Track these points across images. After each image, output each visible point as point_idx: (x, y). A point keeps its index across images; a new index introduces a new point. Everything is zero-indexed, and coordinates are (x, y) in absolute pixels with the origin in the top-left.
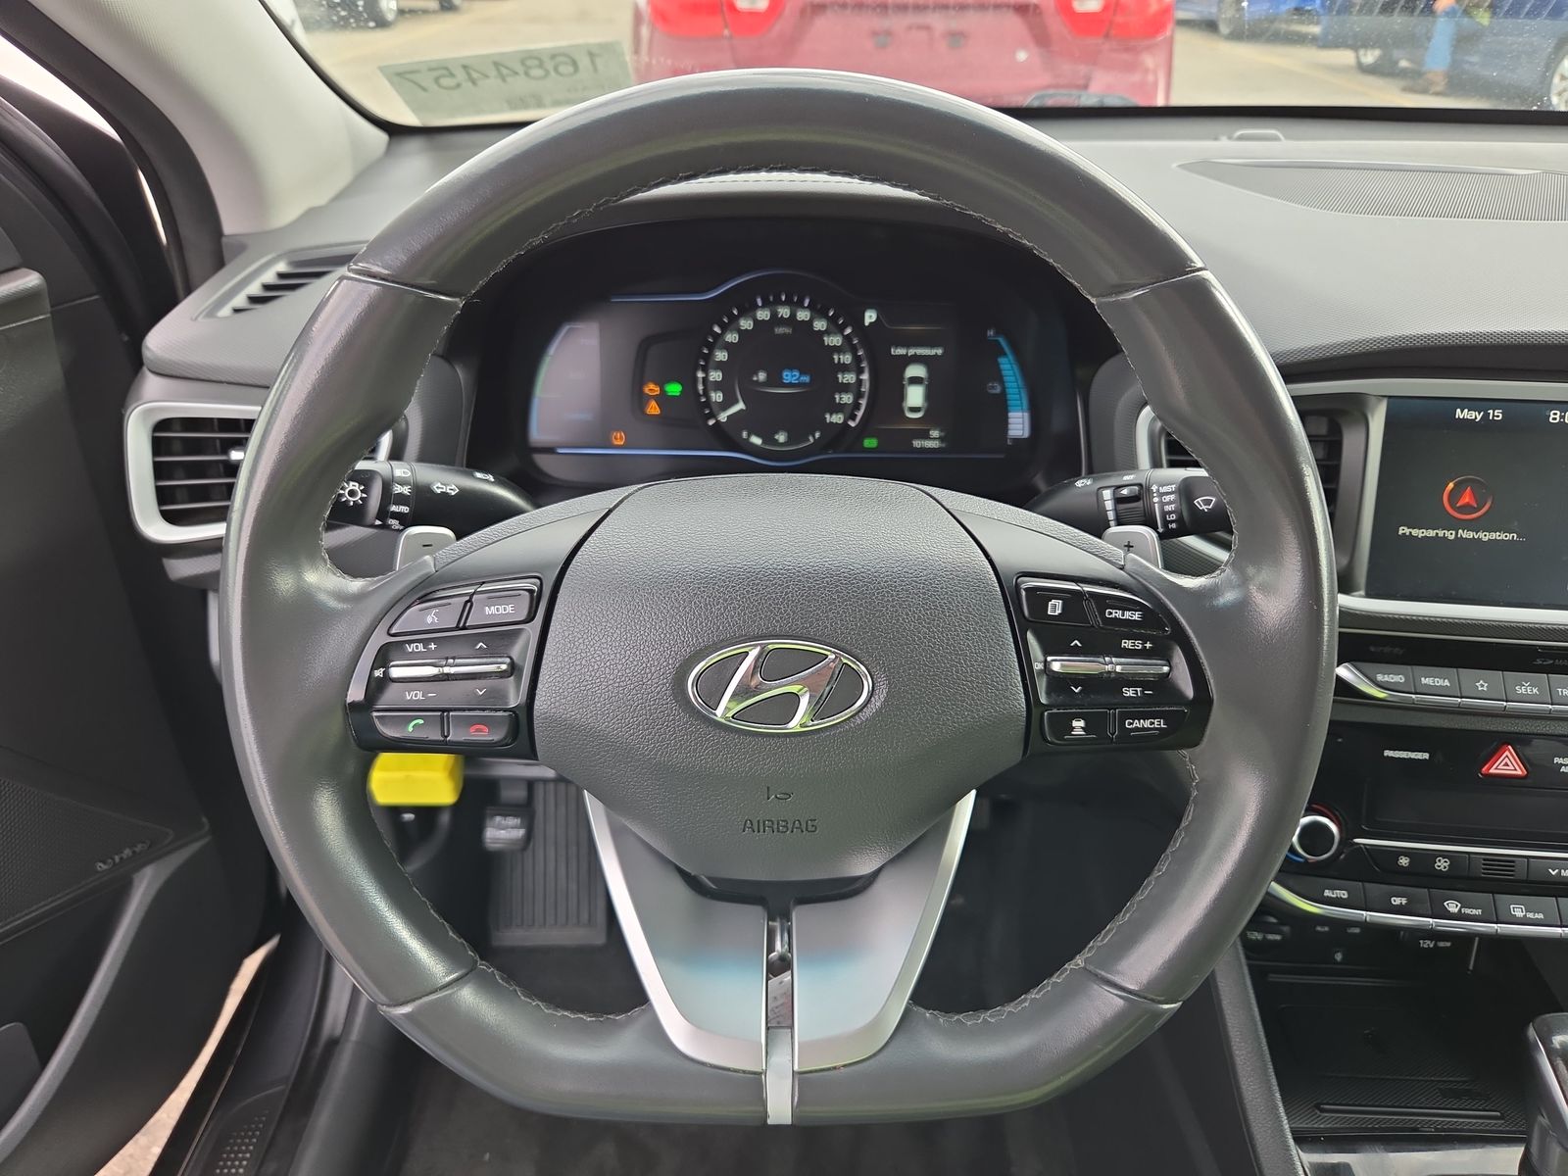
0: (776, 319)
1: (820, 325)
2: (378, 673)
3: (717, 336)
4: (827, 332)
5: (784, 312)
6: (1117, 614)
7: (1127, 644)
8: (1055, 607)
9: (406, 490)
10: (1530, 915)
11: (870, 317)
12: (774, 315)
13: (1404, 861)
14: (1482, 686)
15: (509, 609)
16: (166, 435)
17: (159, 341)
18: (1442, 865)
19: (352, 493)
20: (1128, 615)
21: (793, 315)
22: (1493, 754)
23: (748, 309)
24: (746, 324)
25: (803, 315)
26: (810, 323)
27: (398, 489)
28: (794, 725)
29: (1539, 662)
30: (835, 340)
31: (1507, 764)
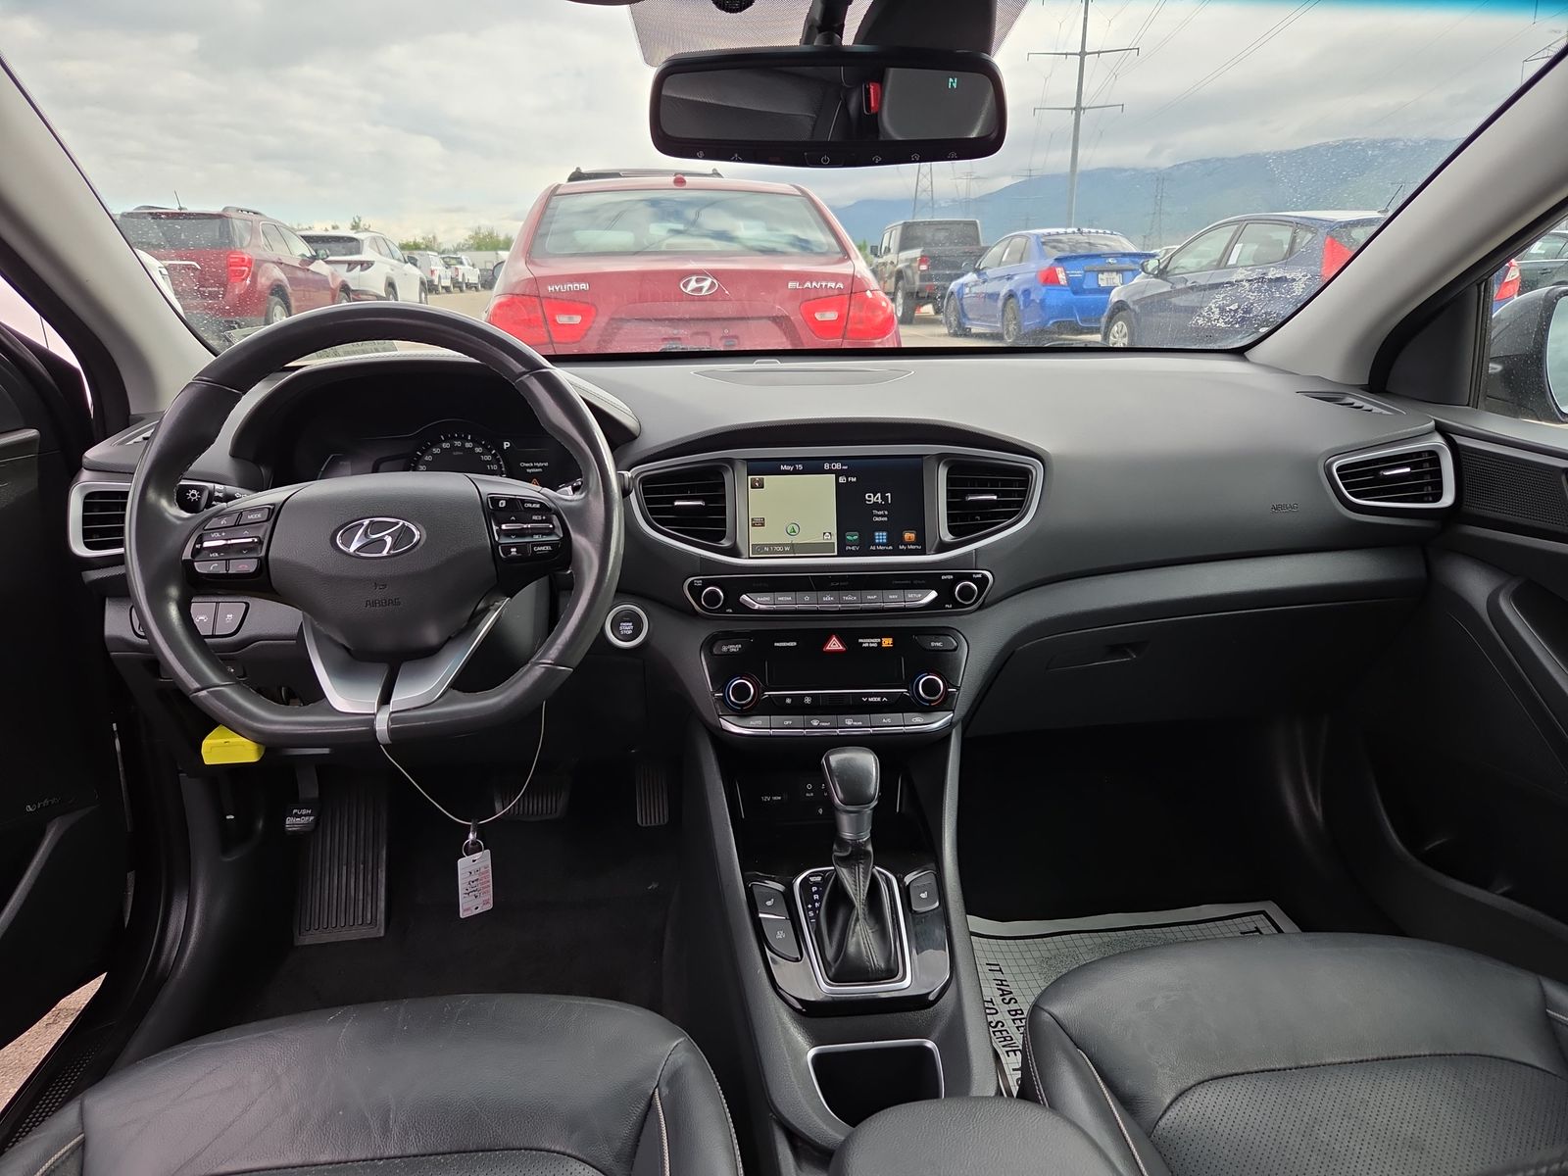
0: (453, 448)
1: (478, 450)
2: (198, 546)
3: (419, 457)
4: (482, 454)
5: (458, 443)
6: (530, 505)
7: (535, 518)
8: (502, 504)
9: (221, 495)
10: (855, 723)
11: (506, 445)
12: (452, 445)
13: (788, 701)
14: (807, 598)
15: (259, 516)
16: (91, 501)
17: (92, 454)
18: (808, 700)
19: (193, 495)
20: (534, 505)
21: (463, 445)
22: (827, 640)
23: (437, 443)
24: (436, 451)
25: (468, 445)
26: (473, 449)
27: (217, 494)
28: (385, 553)
29: (832, 584)
30: (488, 458)
31: (835, 645)
